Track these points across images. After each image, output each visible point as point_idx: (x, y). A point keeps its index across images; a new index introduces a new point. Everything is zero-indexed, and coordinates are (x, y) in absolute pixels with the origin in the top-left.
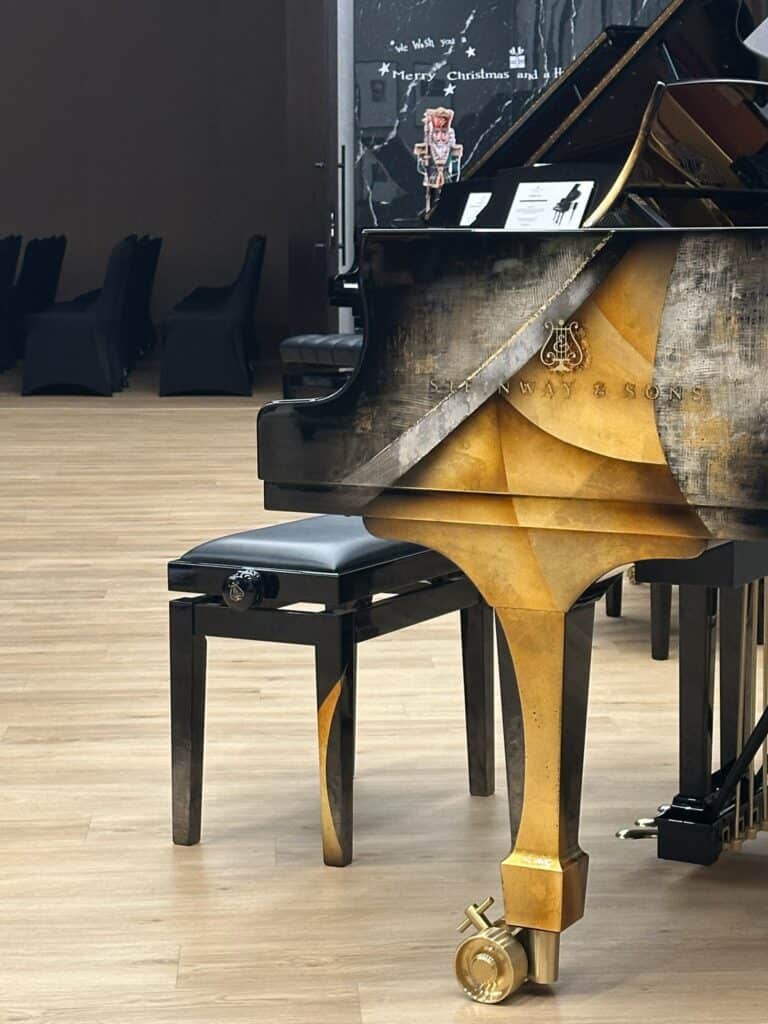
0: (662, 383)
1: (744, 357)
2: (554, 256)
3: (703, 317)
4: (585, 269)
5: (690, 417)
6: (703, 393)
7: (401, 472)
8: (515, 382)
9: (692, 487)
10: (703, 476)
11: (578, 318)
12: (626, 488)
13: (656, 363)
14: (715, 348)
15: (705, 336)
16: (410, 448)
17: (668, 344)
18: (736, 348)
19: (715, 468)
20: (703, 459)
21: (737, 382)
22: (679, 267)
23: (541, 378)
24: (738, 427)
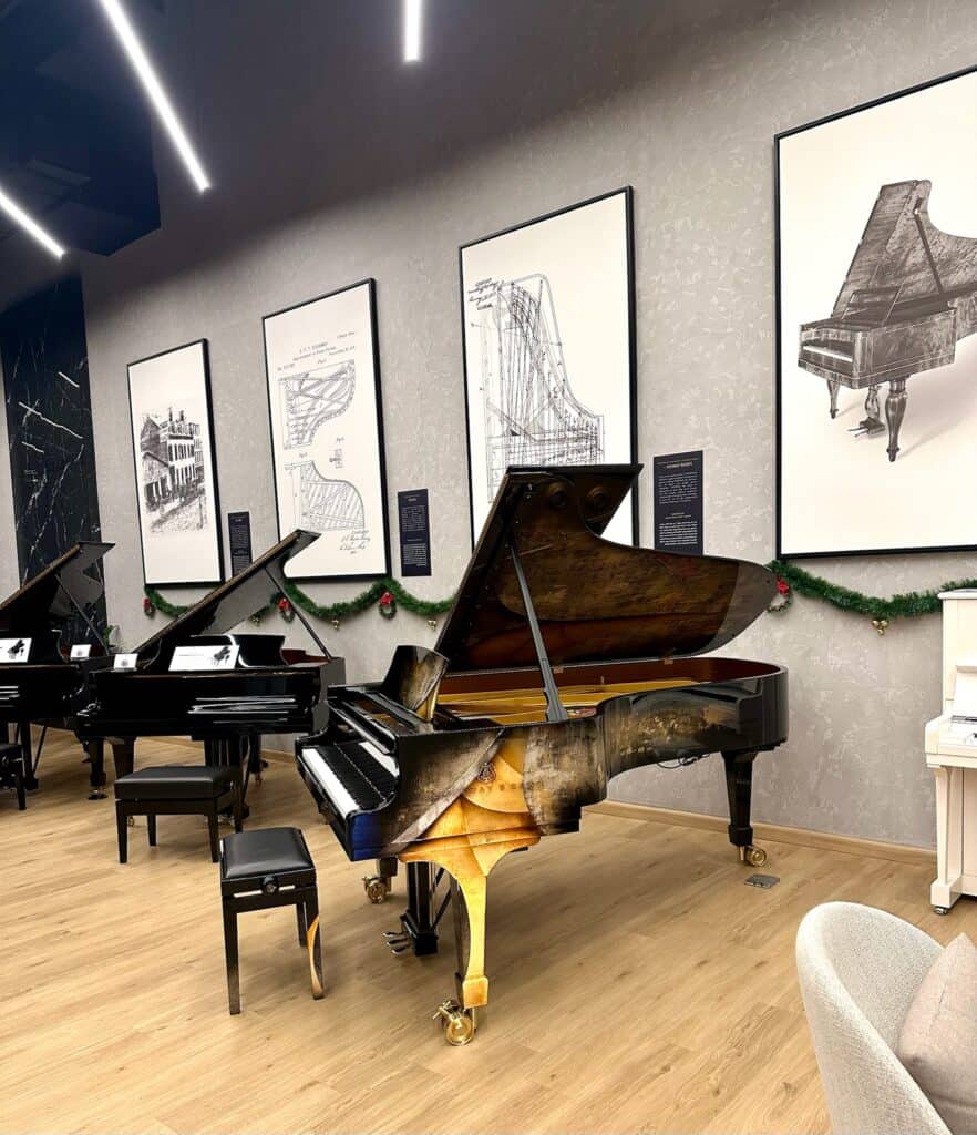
0: (526, 782)
1: (555, 768)
2: (482, 739)
3: (540, 756)
4: (496, 741)
5: (537, 793)
6: (541, 783)
7: (420, 833)
8: (469, 789)
9: (539, 818)
10: (543, 814)
11: (492, 762)
12: (517, 823)
13: (523, 774)
14: (545, 766)
15: (541, 762)
16: (423, 823)
17: (527, 767)
18: (552, 765)
19: (546, 809)
20: (542, 808)
21: (553, 778)
22: (530, 738)
23: (479, 786)
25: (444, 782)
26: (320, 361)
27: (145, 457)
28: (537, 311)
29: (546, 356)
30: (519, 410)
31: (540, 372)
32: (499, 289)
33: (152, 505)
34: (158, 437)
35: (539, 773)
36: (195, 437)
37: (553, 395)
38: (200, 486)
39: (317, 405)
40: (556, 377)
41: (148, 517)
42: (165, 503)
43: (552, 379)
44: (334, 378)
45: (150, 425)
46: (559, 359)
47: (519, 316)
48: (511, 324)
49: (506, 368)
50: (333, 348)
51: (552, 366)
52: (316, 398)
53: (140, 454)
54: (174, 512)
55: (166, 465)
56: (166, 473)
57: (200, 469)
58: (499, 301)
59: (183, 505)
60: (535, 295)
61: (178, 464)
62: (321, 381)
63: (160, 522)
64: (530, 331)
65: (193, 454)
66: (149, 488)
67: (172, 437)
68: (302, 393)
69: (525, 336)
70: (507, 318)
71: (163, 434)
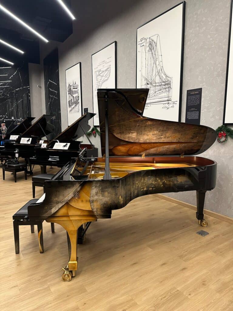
0: (91, 200)
1: (102, 196)
2: (75, 184)
3: (96, 191)
4: (80, 186)
5: (95, 204)
6: (96, 201)
7: (52, 214)
8: (70, 200)
9: (95, 213)
10: (97, 211)
11: (79, 192)
12: (86, 213)
13: (90, 197)
14: (98, 195)
15: (97, 194)
16: (53, 210)
17: (92, 195)
18: (101, 195)
19: (98, 210)
20: (97, 209)
21: (101, 199)
23: (74, 200)
24: (101, 205)
25: (61, 198)
26: (103, 66)
27: (68, 94)
28: (156, 46)
29: (157, 59)
30: (150, 77)
31: (156, 64)
32: (146, 40)
33: (70, 106)
34: (71, 88)
35: (96, 197)
36: (78, 88)
37: (159, 71)
38: (78, 101)
39: (102, 78)
40: (160, 66)
41: (69, 109)
42: (72, 105)
43: (159, 66)
44: (106, 70)
45: (69, 85)
46: (161, 60)
47: (151, 48)
48: (149, 50)
49: (147, 64)
50: (106, 62)
51: (159, 62)
52: (102, 76)
53: (67, 93)
54: (73, 108)
55: (72, 96)
56: (72, 98)
57: (78, 97)
58: (146, 44)
59: (75, 106)
60: (155, 41)
61: (74, 95)
62: (103, 71)
63: (71, 111)
64: (154, 52)
65: (77, 93)
66: (69, 101)
67: (73, 89)
68: (99, 75)
69: (152, 54)
70: (148, 49)
71: (72, 88)
